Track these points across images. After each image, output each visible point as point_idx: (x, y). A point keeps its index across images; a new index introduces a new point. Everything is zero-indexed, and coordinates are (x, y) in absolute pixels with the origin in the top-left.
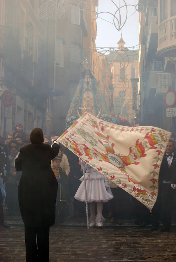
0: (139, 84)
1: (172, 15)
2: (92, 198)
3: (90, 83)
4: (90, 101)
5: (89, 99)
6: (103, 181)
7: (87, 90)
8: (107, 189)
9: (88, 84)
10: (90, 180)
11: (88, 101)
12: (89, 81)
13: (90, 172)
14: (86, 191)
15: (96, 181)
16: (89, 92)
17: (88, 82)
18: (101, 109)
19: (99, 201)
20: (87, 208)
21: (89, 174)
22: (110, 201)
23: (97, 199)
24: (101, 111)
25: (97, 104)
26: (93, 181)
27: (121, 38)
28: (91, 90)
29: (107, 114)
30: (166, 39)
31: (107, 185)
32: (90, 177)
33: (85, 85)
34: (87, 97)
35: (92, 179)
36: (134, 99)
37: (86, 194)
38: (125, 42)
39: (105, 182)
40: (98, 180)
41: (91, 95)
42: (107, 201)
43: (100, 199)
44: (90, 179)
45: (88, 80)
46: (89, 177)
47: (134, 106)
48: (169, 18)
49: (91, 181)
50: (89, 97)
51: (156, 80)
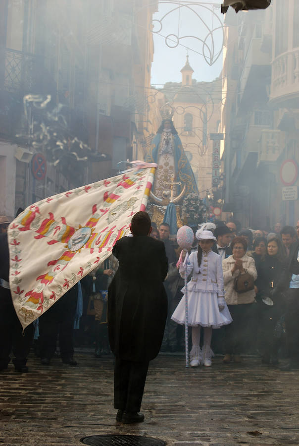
0: (222, 142)
1: (294, 46)
2: (198, 320)
3: (171, 141)
4: (170, 171)
5: (168, 167)
6: (215, 296)
7: (166, 152)
8: (221, 309)
9: (167, 143)
10: (195, 292)
11: (166, 171)
12: (170, 139)
13: (196, 281)
14: (187, 310)
15: (205, 295)
16: (168, 156)
17: (167, 140)
18: (186, 184)
19: (207, 326)
20: (186, 335)
21: (195, 283)
22: (225, 327)
23: (205, 323)
24: (186, 187)
25: (180, 177)
26: (200, 294)
27: (187, 62)
28: (171, 154)
29: (195, 194)
30: (284, 81)
31: (221, 303)
32: (196, 288)
33: (163, 144)
34: (165, 164)
35: (199, 291)
36: (216, 167)
37: (187, 314)
38: (193, 69)
39: (218, 297)
40: (208, 293)
41: (171, 161)
42: (220, 328)
43: (209, 323)
44: (196, 290)
45: (168, 137)
46: (194, 288)
47: (215, 179)
48: (290, 50)
49: (197, 293)
50: (169, 164)
51: (258, 140)
